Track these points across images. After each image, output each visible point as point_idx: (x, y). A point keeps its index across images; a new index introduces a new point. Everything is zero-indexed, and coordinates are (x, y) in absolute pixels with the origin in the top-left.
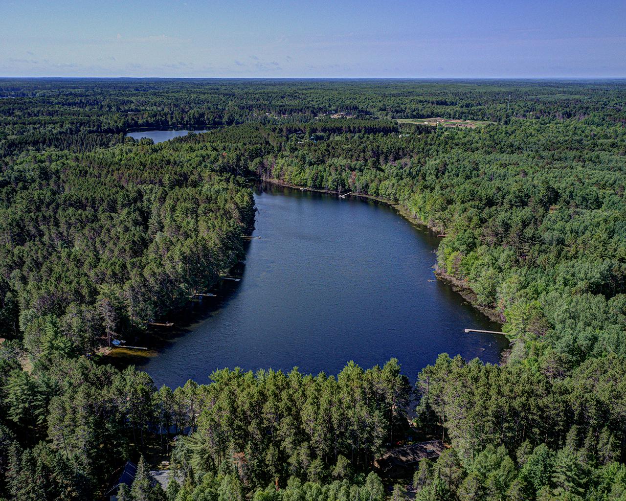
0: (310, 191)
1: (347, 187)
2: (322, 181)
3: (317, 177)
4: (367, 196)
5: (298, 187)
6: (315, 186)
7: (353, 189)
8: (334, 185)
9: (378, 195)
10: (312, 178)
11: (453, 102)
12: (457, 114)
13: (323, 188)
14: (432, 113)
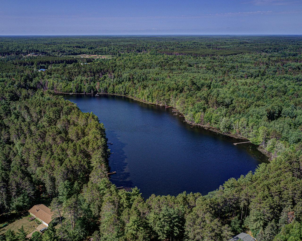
0: (75, 94)
1: (95, 91)
2: (81, 88)
3: (78, 87)
4: (108, 94)
5: (68, 93)
6: (77, 92)
7: (98, 91)
8: (88, 90)
9: (114, 92)
10: (76, 88)
11: (83, 47)
12: (94, 52)
13: (83, 92)
14: (81, 52)
